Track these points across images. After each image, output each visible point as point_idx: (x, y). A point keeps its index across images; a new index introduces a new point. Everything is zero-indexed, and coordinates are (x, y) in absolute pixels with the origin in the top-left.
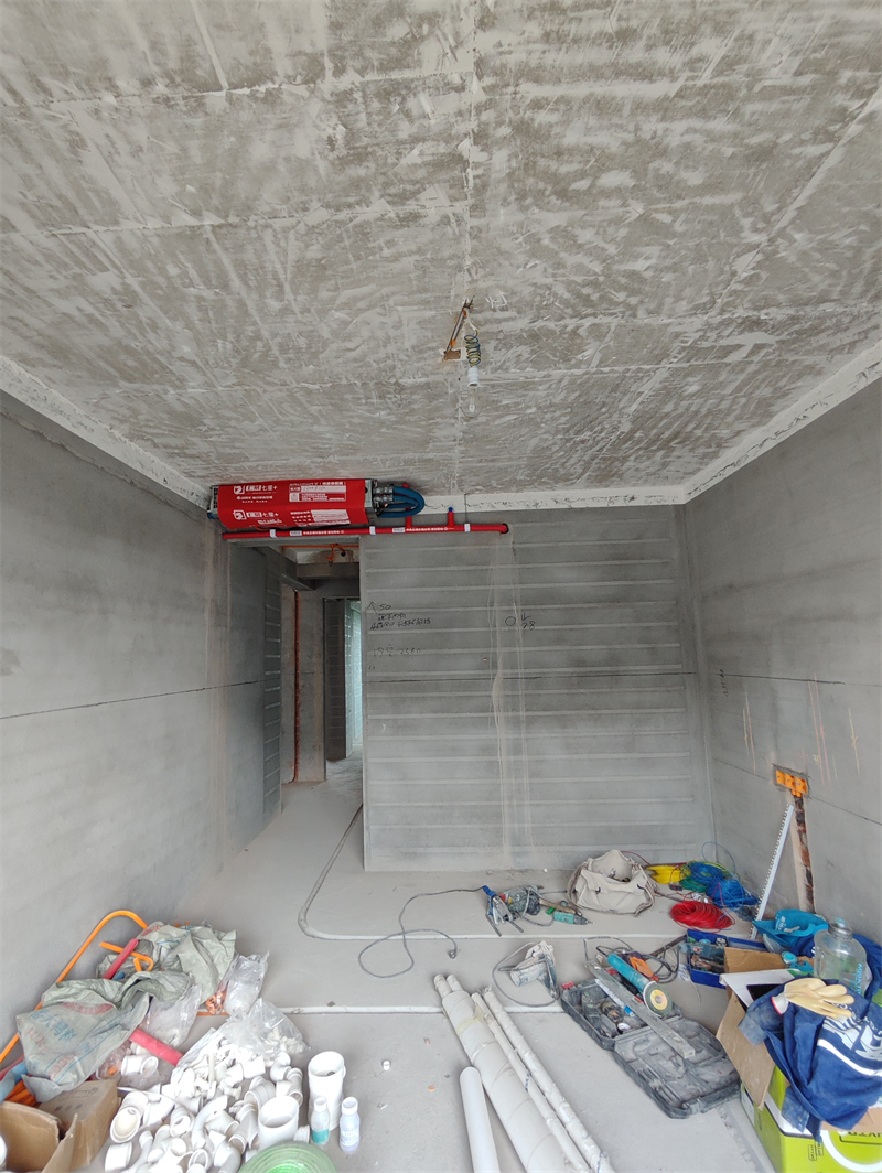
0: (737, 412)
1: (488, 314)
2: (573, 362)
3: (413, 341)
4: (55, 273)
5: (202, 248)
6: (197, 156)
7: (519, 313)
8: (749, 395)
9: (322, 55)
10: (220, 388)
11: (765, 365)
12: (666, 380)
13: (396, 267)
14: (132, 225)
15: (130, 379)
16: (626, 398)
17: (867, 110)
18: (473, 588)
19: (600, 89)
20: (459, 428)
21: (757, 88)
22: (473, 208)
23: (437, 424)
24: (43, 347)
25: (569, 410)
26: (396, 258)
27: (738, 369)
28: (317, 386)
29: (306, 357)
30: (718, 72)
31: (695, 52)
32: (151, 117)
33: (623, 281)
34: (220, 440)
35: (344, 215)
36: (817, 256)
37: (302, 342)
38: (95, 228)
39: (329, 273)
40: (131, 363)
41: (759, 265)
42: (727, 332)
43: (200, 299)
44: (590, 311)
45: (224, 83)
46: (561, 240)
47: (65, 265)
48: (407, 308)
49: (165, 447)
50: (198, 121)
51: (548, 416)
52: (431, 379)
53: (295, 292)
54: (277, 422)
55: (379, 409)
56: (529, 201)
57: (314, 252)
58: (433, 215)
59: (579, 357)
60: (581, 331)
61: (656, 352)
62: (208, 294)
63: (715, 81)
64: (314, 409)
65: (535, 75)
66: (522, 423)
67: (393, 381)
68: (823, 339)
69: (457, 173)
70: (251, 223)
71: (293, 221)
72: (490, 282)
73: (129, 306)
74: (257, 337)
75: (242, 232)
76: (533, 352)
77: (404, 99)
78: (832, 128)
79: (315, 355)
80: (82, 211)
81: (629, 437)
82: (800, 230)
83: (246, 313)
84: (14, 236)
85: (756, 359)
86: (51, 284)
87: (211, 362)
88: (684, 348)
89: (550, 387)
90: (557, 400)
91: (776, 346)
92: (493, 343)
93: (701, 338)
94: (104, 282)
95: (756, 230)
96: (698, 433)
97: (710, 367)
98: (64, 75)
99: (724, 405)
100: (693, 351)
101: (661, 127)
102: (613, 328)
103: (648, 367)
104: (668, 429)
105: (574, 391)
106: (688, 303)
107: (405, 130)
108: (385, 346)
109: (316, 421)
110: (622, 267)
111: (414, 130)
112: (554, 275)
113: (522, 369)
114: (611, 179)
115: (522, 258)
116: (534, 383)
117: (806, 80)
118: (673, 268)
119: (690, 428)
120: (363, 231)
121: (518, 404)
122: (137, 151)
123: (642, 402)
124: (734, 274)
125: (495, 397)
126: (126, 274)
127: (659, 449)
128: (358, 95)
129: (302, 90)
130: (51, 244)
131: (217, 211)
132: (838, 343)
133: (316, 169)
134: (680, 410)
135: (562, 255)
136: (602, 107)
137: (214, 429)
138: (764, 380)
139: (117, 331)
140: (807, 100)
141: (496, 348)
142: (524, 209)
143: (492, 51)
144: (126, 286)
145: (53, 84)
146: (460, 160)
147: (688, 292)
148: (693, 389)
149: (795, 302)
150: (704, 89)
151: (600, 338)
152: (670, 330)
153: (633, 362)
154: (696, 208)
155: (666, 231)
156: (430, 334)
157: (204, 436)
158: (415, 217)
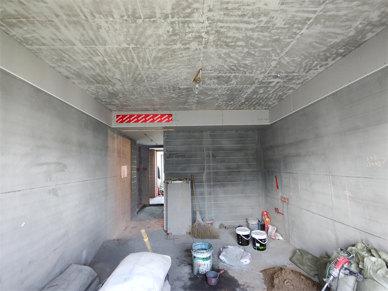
0: (274, 98)
1: (206, 72)
3: (185, 77)
4: (84, 56)
5: (128, 52)
6: (131, 31)
7: (215, 71)
8: (276, 94)
9: (169, 14)
10: (126, 87)
11: (280, 87)
12: (254, 89)
13: (182, 59)
14: (110, 46)
15: (99, 83)
16: (243, 94)
17: (301, 32)
18: (198, 146)
19: (237, 25)
20: (195, 100)
21: (275, 27)
22: (204, 47)
23: (189, 98)
24: (74, 74)
25: (227, 96)
26: (182, 57)
27: (273, 87)
28: (155, 87)
29: (153, 80)
30: (265, 23)
31: (260, 19)
32: (121, 23)
33: (243, 65)
34: (123, 100)
35: (169, 47)
36: (291, 63)
37: (153, 76)
38: (99, 46)
39: (163, 60)
40: (100, 79)
41: (277, 64)
42: (270, 78)
43: (125, 64)
44: (234, 72)
45: (143, 18)
46: (226, 55)
47: (88, 55)
48: (183, 69)
49: (105, 102)
50: (134, 25)
51: (221, 97)
52: (189, 87)
53: (153, 64)
54: (142, 96)
55: (172, 94)
56: (219, 46)
57: (160, 55)
58: (193, 48)
59: (230, 83)
60: (231, 77)
61: (251, 82)
62: (128, 63)
64: (153, 93)
65: (222, 22)
67: (178, 87)
68: (294, 81)
69: (200, 39)
70: (143, 47)
71: (155, 47)
72: (207, 64)
73: (104, 65)
74: (140, 74)
75: (140, 49)
76: (218, 81)
77: (188, 24)
78: (293, 36)
79: (156, 79)
80: (96, 42)
81: (244, 103)
82: (287, 57)
83: (138, 68)
84: (74, 47)
85: (278, 85)
86: (82, 59)
87: (125, 80)
88: (258, 82)
89: (222, 90)
90: (224, 93)
91: (283, 82)
92: (207, 78)
93: (263, 80)
94: (97, 59)
95: (276, 56)
96: (263, 103)
97: (266, 87)
98: (100, 13)
99: (270, 96)
100: (261, 83)
101: (252, 34)
102: (240, 76)
103: (249, 86)
104: (255, 102)
105: (229, 91)
106: (259, 71)
107: (188, 30)
108: (176, 78)
109: (154, 96)
110: (242, 62)
111: (190, 30)
112: (224, 63)
113: (215, 85)
114: (239, 43)
115: (216, 59)
116: (217, 89)
117: (286, 26)
118: (256, 63)
119: (261, 101)
120: (174, 51)
121: (213, 94)
122: (115, 30)
123: (247, 95)
124: (271, 65)
125: (206, 92)
126: (105, 57)
127: (252, 107)
128: (177, 23)
129: (163, 21)
131: (135, 44)
132: (298, 82)
133: (163, 37)
134: (258, 97)
136: (237, 29)
137: (121, 98)
138: (280, 90)
139: (98, 71)
140: (287, 30)
141: (207, 80)
142: (217, 48)
143: (211, 16)
144: (104, 61)
145: (97, 15)
146: (201, 37)
147: (259, 69)
148: (261, 92)
149: (286, 72)
150: (262, 27)
151: (236, 78)
152: (255, 77)
153: (245, 85)
154: (261, 51)
155: (253, 55)
156: (189, 76)
157: (118, 99)
158: (188, 48)
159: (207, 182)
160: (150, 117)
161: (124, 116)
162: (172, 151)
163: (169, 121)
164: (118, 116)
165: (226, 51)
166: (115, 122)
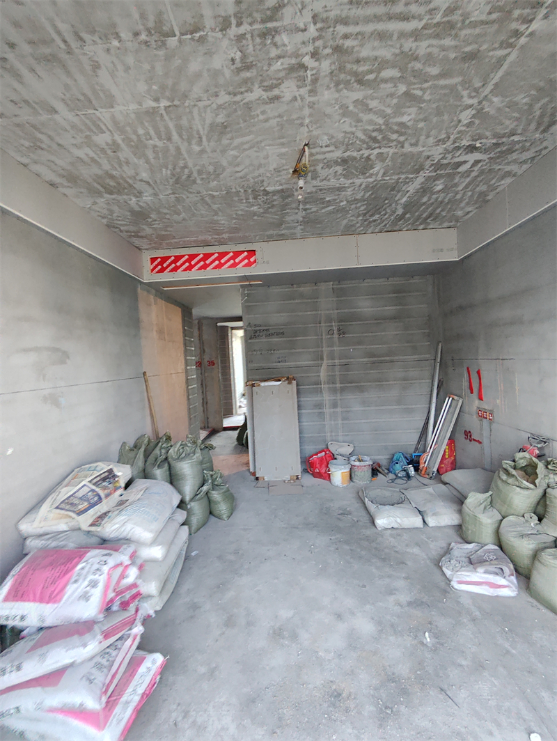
0: (467, 200)
1: (318, 150)
2: (368, 174)
3: (275, 166)
4: (75, 136)
5: (158, 119)
6: (159, 70)
7: (336, 148)
8: (473, 190)
9: (230, 17)
10: (162, 197)
11: (482, 172)
12: (422, 183)
13: (267, 125)
14: (121, 108)
15: (111, 193)
16: (400, 194)
17: (530, 30)
18: (309, 313)
19: (380, 26)
20: (300, 216)
21: (467, 22)
22: (310, 91)
23: (288, 213)
24: (64, 176)
25: (366, 202)
26: (267, 120)
27: (465, 175)
28: (218, 193)
29: (213, 177)
30: (445, 15)
31: (432, 5)
32: (136, 52)
33: (396, 128)
34: (159, 226)
35: (238, 98)
36: (507, 110)
37: (211, 169)
38: (100, 110)
39: (228, 129)
40: (112, 183)
41: (474, 117)
42: (458, 154)
43: (155, 146)
44: (377, 145)
45: (177, 33)
46: (359, 107)
47: (81, 131)
48: (271, 147)
49: (127, 232)
50: (161, 53)
51: (353, 206)
52: (284, 187)
53: (209, 141)
54: (193, 215)
55: (253, 205)
56: (342, 86)
57: (221, 119)
58: (288, 96)
59: (371, 171)
60: (372, 157)
61: (416, 167)
62: (160, 144)
63: (444, 20)
64: (215, 206)
65: (345, 21)
66: (338, 211)
67: (262, 188)
68: (515, 156)
69: (301, 73)
70: (186, 104)
71: (209, 102)
72: (319, 132)
73: (114, 152)
74: (185, 167)
75: (181, 109)
76: (344, 170)
77: (273, 37)
78: (511, 41)
79: (219, 175)
80: (94, 102)
81: (402, 217)
82: (496, 96)
83: (180, 153)
84: (56, 117)
85: (476, 168)
86: (74, 142)
87: (158, 181)
88: (432, 165)
89: (354, 189)
90: (359, 197)
91: (487, 161)
92: (321, 165)
93: (442, 158)
94: (102, 139)
95: (470, 97)
96: (444, 214)
97: (449, 175)
98: (93, 32)
99: (458, 197)
100: (438, 166)
101: (414, 45)
102: (390, 155)
103: (412, 176)
104: (425, 212)
105: (369, 191)
106: (434, 138)
107: (274, 52)
108: (258, 170)
109: (216, 214)
110: (395, 120)
111: (278, 52)
112: (356, 126)
113: (339, 179)
114: (386, 74)
115: (337, 117)
116: (344, 187)
117: (494, 16)
118: (425, 120)
119: (438, 211)
120: (248, 106)
121: (336, 200)
123: (409, 197)
124: (460, 121)
125: (322, 196)
126: (115, 134)
127: (421, 224)
128: (248, 36)
129: (219, 35)
130: (76, 120)
131: (168, 99)
132: (524, 158)
133: (224, 75)
134: (432, 201)
135: (361, 115)
136: (382, 36)
137: (155, 220)
138: (481, 181)
139: (106, 166)
140: (496, 26)
141: (322, 168)
142: (338, 91)
143: (321, 10)
144: (114, 142)
145: (86, 36)
146: (303, 67)
147: (433, 132)
148: (440, 187)
149: (496, 136)
150: (438, 24)
151: (383, 160)
152: (425, 154)
153: (403, 173)
154: (435, 86)
155: (419, 100)
156: (284, 162)
157: (150, 225)
158: (277, 98)
159: (328, 383)
160: (213, 257)
161: (165, 259)
162: (260, 326)
163: (249, 264)
164: (153, 260)
165: (358, 95)
166: (150, 271)
